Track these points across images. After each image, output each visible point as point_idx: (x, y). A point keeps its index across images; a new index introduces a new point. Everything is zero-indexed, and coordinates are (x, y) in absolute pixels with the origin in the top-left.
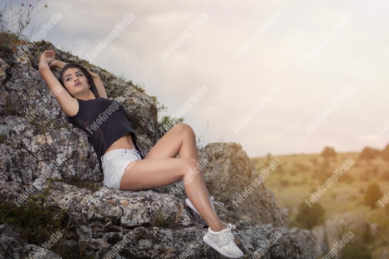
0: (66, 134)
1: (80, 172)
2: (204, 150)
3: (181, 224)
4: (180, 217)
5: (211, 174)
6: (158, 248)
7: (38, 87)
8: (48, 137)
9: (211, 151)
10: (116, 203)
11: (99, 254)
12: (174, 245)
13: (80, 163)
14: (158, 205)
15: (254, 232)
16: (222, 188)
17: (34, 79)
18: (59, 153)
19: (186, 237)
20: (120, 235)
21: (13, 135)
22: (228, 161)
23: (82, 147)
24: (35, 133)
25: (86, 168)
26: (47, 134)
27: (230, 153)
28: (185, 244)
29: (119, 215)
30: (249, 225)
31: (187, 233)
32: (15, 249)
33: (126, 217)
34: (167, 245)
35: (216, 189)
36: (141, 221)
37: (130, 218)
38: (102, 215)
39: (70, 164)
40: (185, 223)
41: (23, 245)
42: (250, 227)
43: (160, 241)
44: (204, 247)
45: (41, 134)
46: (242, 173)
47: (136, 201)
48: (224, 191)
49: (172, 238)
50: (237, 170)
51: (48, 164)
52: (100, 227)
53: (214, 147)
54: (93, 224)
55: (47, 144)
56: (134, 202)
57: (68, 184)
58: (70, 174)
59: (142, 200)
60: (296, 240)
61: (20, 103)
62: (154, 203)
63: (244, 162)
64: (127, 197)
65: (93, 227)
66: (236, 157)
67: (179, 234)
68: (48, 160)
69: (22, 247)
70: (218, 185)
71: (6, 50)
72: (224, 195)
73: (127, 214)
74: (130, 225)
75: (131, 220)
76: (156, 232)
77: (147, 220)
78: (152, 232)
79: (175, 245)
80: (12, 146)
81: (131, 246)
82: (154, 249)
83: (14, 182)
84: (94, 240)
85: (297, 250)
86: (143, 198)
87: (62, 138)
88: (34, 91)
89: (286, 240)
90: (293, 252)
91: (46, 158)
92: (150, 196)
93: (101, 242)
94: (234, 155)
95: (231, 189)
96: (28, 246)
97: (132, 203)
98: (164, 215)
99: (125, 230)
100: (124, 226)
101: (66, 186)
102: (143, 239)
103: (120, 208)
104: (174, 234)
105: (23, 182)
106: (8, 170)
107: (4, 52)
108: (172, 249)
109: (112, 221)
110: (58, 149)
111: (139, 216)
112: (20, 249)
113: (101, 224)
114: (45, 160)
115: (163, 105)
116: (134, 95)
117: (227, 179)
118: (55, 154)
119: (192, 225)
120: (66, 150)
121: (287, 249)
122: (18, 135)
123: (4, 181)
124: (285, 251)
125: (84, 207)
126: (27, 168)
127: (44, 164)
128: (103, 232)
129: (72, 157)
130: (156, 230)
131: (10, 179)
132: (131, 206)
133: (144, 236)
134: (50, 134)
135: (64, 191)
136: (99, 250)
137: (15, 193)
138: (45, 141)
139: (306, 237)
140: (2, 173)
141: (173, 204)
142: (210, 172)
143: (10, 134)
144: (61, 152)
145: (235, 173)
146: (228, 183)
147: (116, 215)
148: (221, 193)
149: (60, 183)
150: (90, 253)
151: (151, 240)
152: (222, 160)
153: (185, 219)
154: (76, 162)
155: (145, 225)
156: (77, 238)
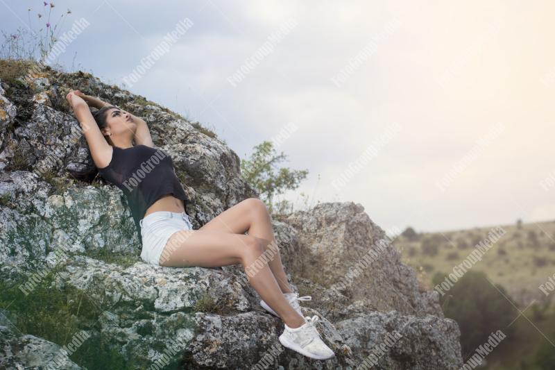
0: (92, 194)
1: (111, 243)
2: (311, 212)
3: (236, 309)
4: (235, 300)
5: (321, 245)
6: (201, 340)
7: (59, 133)
8: (66, 198)
9: (320, 213)
10: (150, 282)
11: (126, 347)
12: (222, 335)
13: (110, 231)
14: (206, 284)
15: (366, 321)
16: (335, 263)
17: (53, 123)
18: (82, 218)
19: (240, 325)
20: (154, 323)
21: (21, 196)
22: (343, 227)
23: (113, 210)
24: (50, 193)
25: (120, 238)
26: (66, 194)
27: (345, 216)
28: (236, 335)
29: (153, 297)
30: (360, 312)
31: (241, 320)
32: (7, 341)
33: (161, 300)
34: (213, 335)
35: (327, 265)
36: (181, 305)
37: (167, 301)
38: (131, 297)
39: (97, 232)
40: (241, 307)
41: (18, 336)
42: (362, 314)
43: (204, 331)
44: (263, 338)
45: (58, 194)
46: (363, 243)
47: (177, 279)
48: (337, 267)
49: (219, 326)
50: (356, 240)
51: (66, 232)
52: (130, 313)
53: (324, 208)
54: (121, 309)
55: (65, 207)
56: (174, 280)
57: (93, 258)
58: (97, 245)
59: (185, 277)
60: (431, 332)
61: (33, 154)
62: (200, 282)
63: (366, 229)
64: (166, 274)
65: (120, 314)
66: (354, 222)
67: (230, 321)
68: (66, 227)
69: (16, 339)
70: (329, 259)
71: (20, 86)
72: (338, 272)
73: (163, 296)
74: (166, 310)
75: (167, 303)
76: (199, 319)
77: (188, 304)
78: (193, 318)
79: (224, 336)
80: (19, 210)
81: (167, 337)
82: (196, 340)
83: (19, 256)
84: (119, 330)
85: (433, 346)
86: (187, 275)
87: (86, 198)
88: (53, 138)
89: (414, 331)
90: (426, 349)
91: (64, 225)
92: (197, 273)
93: (128, 333)
94: (352, 218)
95: (347, 265)
96: (25, 338)
97: (172, 281)
98: (213, 296)
99: (160, 316)
100: (159, 311)
101: (89, 261)
102: (183, 328)
103: (155, 288)
104: (223, 321)
105: (30, 256)
106: (11, 241)
107: (17, 88)
108: (219, 341)
109: (144, 305)
110: (80, 213)
111: (179, 299)
112: (14, 340)
113: (131, 310)
114: (62, 228)
115: (282, 153)
116: (198, 141)
117: (341, 251)
118: (76, 220)
119: (249, 310)
120: (91, 215)
121: (416, 344)
122: (27, 196)
123: (6, 255)
124: (413, 347)
125: (108, 288)
126: (38, 238)
127: (61, 233)
128: (133, 319)
129: (99, 224)
130: (200, 316)
131: (13, 253)
132: (169, 286)
133: (183, 324)
134: (70, 194)
135: (86, 268)
136: (126, 343)
137: (19, 271)
138: (62, 204)
139: (446, 328)
140: (3, 245)
141: (226, 283)
142: (319, 242)
143: (17, 195)
144: (85, 218)
145: (352, 243)
146: (342, 257)
147: (149, 298)
148: (334, 270)
149: (82, 257)
150: (115, 347)
151: (193, 329)
152: (335, 226)
153: (241, 302)
154: (106, 230)
155: (185, 310)
156: (98, 328)
